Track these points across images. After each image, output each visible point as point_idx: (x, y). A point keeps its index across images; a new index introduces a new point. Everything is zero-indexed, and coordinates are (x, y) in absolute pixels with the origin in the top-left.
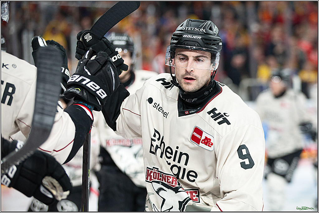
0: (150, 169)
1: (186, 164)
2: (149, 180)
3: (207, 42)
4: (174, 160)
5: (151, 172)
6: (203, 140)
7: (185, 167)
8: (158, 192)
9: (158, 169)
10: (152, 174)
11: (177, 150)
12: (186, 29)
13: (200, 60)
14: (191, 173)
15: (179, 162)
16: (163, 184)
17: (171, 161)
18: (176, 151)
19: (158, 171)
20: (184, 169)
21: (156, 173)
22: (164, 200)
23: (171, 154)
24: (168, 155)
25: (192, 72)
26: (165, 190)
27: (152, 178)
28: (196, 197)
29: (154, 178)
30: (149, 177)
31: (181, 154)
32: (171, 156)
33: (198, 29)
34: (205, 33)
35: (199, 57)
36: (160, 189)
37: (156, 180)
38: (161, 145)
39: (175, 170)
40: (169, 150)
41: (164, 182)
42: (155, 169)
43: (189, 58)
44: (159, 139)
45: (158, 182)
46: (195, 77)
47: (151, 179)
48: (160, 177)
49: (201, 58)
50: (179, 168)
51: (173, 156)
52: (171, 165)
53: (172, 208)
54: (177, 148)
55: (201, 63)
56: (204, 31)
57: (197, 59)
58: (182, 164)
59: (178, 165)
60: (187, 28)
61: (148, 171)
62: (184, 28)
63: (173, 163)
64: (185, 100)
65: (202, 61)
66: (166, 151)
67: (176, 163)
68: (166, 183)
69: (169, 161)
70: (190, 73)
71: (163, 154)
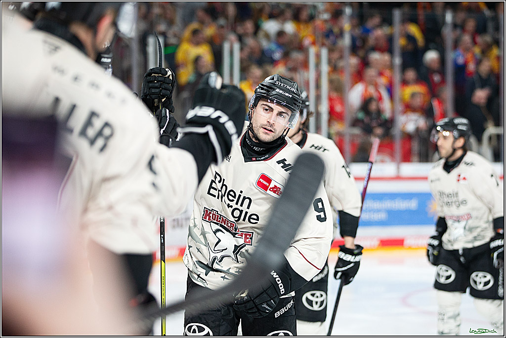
0: (210, 210)
1: (248, 208)
2: (207, 220)
4: (237, 204)
5: (210, 213)
6: (271, 188)
7: (247, 210)
8: (215, 233)
9: (217, 212)
10: (211, 215)
11: (241, 194)
14: (252, 217)
15: (241, 205)
16: (221, 226)
17: (233, 204)
18: (240, 196)
19: (217, 213)
20: (246, 213)
21: (215, 215)
22: (220, 241)
23: (234, 197)
24: (231, 198)
25: (273, 125)
26: (223, 232)
27: (211, 219)
28: (249, 239)
29: (213, 218)
30: (208, 217)
31: (244, 198)
32: (234, 199)
33: (290, 87)
34: (295, 93)
36: (218, 230)
37: (215, 221)
38: (222, 188)
39: (237, 213)
40: (232, 193)
41: (223, 224)
42: (215, 212)
43: (273, 111)
44: (220, 182)
45: (217, 224)
47: (209, 219)
48: (219, 220)
50: (241, 212)
51: (236, 200)
52: (233, 208)
53: (227, 249)
54: (241, 192)
56: (295, 91)
58: (244, 208)
59: (241, 208)
60: (280, 83)
61: (207, 211)
62: (277, 82)
63: (235, 206)
64: (253, 147)
65: (284, 117)
66: (229, 194)
67: (238, 206)
68: (225, 226)
69: (231, 203)
71: (224, 196)
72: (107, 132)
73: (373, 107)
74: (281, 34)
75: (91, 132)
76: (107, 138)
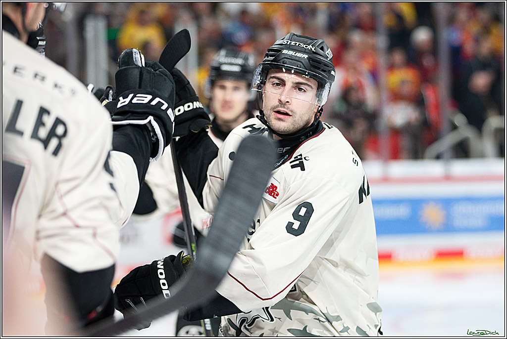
3: (316, 64)
6: (267, 189)
12: (288, 43)
13: (302, 89)
25: (287, 103)
33: (305, 45)
34: (313, 52)
35: (301, 84)
43: (286, 83)
46: (292, 111)
49: (302, 87)
55: (302, 93)
56: (313, 49)
57: (298, 87)
60: (289, 41)
62: (285, 41)
65: (305, 91)
70: (285, 104)
72: (60, 130)
73: (354, 96)
74: (244, 13)
75: (43, 133)
76: (60, 138)
